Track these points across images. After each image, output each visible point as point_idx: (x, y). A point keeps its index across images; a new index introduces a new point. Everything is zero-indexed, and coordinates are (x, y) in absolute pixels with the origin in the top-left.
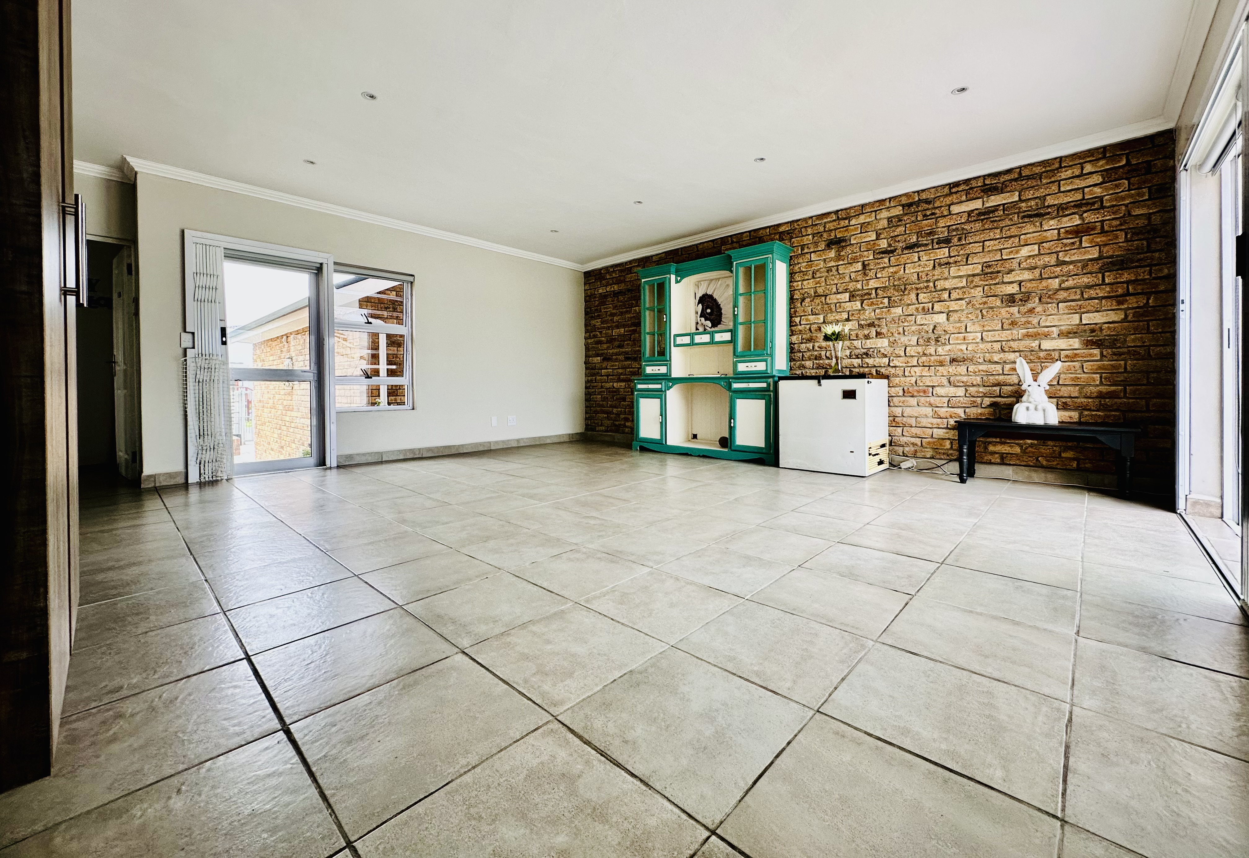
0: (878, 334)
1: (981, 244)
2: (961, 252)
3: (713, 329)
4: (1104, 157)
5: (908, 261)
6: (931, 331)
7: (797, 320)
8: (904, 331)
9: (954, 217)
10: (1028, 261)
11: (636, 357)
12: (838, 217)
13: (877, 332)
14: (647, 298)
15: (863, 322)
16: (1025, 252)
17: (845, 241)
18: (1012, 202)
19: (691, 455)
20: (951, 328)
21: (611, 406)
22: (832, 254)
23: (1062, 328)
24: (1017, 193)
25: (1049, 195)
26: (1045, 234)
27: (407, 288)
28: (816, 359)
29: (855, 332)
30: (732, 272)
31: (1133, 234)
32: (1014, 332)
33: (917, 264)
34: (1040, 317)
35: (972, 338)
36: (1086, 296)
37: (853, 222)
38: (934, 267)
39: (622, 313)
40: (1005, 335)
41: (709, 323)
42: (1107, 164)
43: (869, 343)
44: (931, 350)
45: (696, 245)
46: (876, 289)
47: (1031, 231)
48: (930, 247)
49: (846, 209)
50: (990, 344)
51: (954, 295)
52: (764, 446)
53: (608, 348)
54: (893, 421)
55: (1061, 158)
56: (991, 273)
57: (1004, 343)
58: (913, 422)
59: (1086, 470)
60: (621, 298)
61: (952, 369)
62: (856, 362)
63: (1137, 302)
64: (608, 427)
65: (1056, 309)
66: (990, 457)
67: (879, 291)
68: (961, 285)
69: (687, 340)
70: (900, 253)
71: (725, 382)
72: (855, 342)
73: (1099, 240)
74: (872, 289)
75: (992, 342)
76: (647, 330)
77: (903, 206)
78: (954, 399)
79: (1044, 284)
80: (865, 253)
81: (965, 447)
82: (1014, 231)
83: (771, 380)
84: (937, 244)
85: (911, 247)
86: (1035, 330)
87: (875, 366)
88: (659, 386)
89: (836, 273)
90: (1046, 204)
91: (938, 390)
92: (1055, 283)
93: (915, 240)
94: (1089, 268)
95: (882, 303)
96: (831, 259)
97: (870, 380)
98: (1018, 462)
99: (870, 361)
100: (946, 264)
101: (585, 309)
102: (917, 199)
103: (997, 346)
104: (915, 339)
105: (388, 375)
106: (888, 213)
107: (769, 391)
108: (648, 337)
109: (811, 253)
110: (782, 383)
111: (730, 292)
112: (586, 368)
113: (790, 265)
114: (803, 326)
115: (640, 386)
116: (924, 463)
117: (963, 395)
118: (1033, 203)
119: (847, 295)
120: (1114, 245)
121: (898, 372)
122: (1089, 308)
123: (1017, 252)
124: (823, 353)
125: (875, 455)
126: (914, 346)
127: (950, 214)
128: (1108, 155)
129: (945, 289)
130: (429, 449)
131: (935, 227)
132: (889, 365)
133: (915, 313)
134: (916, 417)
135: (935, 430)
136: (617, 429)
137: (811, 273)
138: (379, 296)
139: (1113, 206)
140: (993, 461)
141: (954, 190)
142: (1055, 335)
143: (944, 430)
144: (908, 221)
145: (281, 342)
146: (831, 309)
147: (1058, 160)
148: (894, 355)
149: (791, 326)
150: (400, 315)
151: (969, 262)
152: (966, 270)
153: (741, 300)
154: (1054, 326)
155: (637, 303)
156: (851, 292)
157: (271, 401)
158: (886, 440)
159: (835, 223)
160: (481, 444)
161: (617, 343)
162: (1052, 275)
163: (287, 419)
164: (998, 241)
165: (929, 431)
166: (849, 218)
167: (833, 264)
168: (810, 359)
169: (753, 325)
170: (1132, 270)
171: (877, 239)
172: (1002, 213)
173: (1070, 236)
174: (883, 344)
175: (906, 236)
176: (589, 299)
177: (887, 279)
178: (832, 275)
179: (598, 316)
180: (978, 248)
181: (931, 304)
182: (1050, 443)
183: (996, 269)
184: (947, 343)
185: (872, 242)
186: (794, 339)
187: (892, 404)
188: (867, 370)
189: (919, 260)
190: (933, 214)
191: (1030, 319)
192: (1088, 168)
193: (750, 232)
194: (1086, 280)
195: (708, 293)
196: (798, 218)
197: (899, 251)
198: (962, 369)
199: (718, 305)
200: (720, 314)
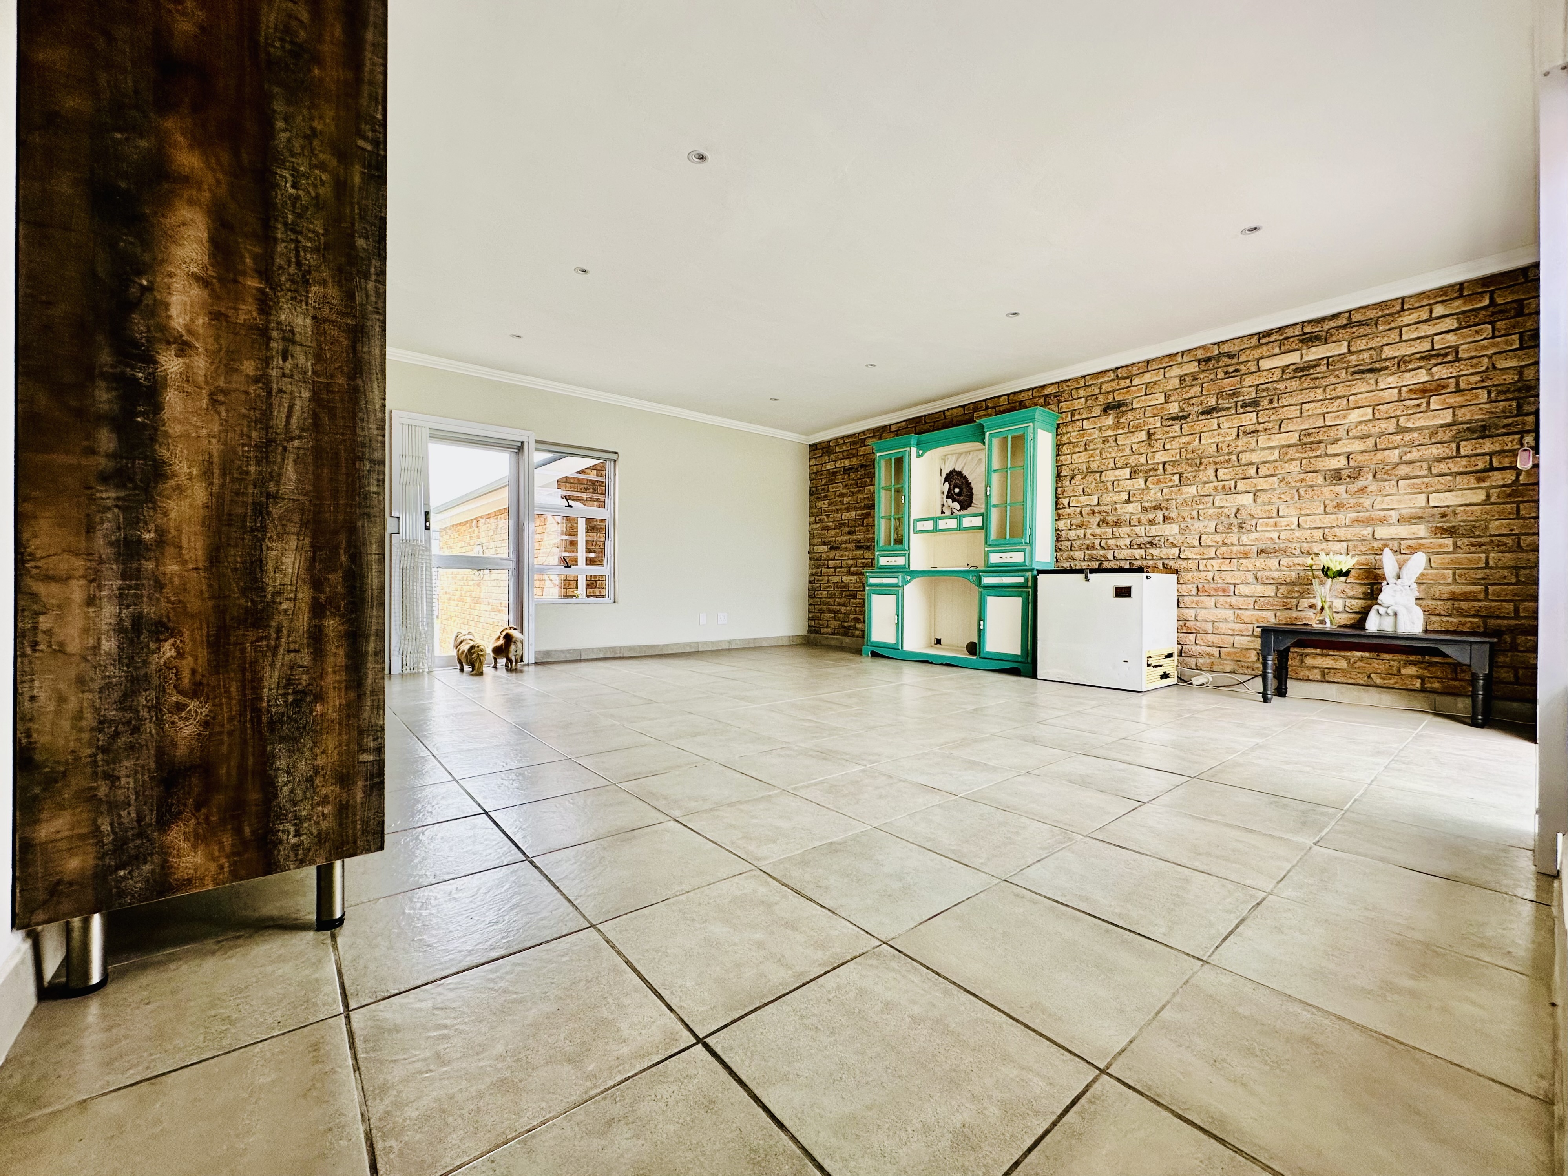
0: (1166, 519)
1: (1298, 407)
2: (1273, 418)
3: (962, 512)
4: (1461, 296)
5: (1205, 429)
6: (1233, 515)
7: (1065, 501)
8: (1199, 515)
9: (1265, 373)
10: (1359, 428)
11: (869, 546)
12: (1117, 376)
13: (1164, 517)
14: (883, 475)
15: (1146, 505)
16: (1355, 416)
17: (1126, 405)
18: (1340, 355)
19: (932, 663)
20: (1259, 512)
21: (839, 605)
22: (1109, 420)
23: (1403, 511)
24: (1345, 344)
25: (1387, 345)
26: (1381, 393)
27: (610, 466)
28: (1088, 549)
29: (1137, 516)
30: (984, 443)
31: (1499, 393)
32: (1341, 516)
34: (1375, 497)
35: (1286, 524)
36: (1435, 471)
37: (1136, 381)
38: (1238, 435)
39: (853, 493)
40: (1328, 520)
41: (957, 506)
42: (1465, 304)
43: (1154, 530)
44: (1233, 538)
45: (944, 411)
46: (1164, 463)
47: (1363, 390)
48: (1233, 411)
49: (1127, 366)
50: (1309, 531)
51: (1263, 471)
52: (1019, 653)
53: (836, 535)
54: (1184, 627)
55: (1403, 299)
56: (1312, 443)
57: (1326, 530)
58: (1209, 627)
59: (1434, 692)
60: (853, 476)
61: (1260, 562)
62: (1139, 553)
63: (1504, 479)
64: (835, 629)
65: (1395, 488)
66: (1307, 673)
67: (1167, 466)
68: (1273, 458)
69: (929, 525)
70: (1195, 419)
71: (975, 575)
72: (1137, 529)
73: (1452, 400)
74: (1158, 464)
75: (1310, 528)
76: (882, 514)
77: (1199, 361)
78: (1262, 599)
79: (1380, 456)
80: (1151, 420)
81: (1270, 658)
82: (1341, 390)
83: (1029, 575)
84: (1242, 407)
85: (1208, 412)
86: (1367, 514)
87: (1161, 559)
88: (894, 581)
89: (1114, 444)
90: (1384, 357)
91: (1241, 589)
92: (1394, 456)
93: (1214, 403)
94: (1440, 436)
95: (1171, 480)
96: (1109, 428)
97: (1149, 574)
98: (1344, 680)
99: (1155, 552)
100: (1253, 432)
101: (810, 488)
102: (1216, 352)
103: (1318, 534)
104: (1212, 525)
105: (587, 565)
106: (1179, 370)
107: (1027, 587)
108: (883, 523)
109: (1083, 420)
110: (1041, 577)
111: (983, 468)
112: (810, 559)
113: (1057, 435)
114: (1072, 509)
115: (872, 580)
116: (1223, 679)
117: (1273, 594)
118: (1366, 355)
120: (1473, 407)
121: (1190, 566)
122: (1439, 487)
123: (1345, 417)
124: (1097, 542)
125: (1157, 666)
126: (1212, 534)
127: (1259, 371)
128: (1465, 293)
129: (1252, 464)
131: (1238, 386)
132: (1179, 557)
133: (1213, 493)
134: (1213, 622)
135: (1237, 638)
136: (846, 631)
137: (1083, 444)
138: (579, 476)
139: (1472, 358)
140: (1311, 678)
141: (1263, 341)
142: (1394, 520)
143: (1249, 639)
144: (1206, 380)
145: (471, 527)
146: (1107, 488)
147: (1400, 301)
148: (1186, 545)
149: (1057, 509)
150: (602, 497)
151: (1282, 430)
152: (1279, 440)
153: (995, 478)
154: (1392, 509)
155: (871, 481)
156: (1132, 467)
157: (458, 593)
158: (1174, 649)
159: (1113, 384)
160: (687, 644)
161: (847, 529)
162: (1391, 446)
163: (476, 613)
164: (1320, 403)
165: (1230, 639)
166: (1130, 377)
167: (1109, 433)
168: (1081, 550)
169: (1008, 507)
170: (1496, 439)
171: (1166, 402)
172: (1325, 368)
173: (1414, 396)
174: (1171, 530)
175: (1202, 398)
176: (814, 476)
177: (1178, 451)
178: (1110, 447)
179: (826, 496)
180: (1294, 412)
181: (1233, 483)
182: (1386, 656)
183: (1318, 439)
184: (1253, 529)
185: (1159, 406)
186: (1061, 525)
187: (1182, 605)
188: (1151, 562)
189: (1219, 427)
190: (1237, 370)
191: (1361, 500)
192: (1439, 310)
193: (1008, 395)
194: (1436, 451)
195: (957, 469)
196: (1068, 378)
197: (1193, 417)
198: (1273, 562)
199: (968, 485)
200: (971, 495)
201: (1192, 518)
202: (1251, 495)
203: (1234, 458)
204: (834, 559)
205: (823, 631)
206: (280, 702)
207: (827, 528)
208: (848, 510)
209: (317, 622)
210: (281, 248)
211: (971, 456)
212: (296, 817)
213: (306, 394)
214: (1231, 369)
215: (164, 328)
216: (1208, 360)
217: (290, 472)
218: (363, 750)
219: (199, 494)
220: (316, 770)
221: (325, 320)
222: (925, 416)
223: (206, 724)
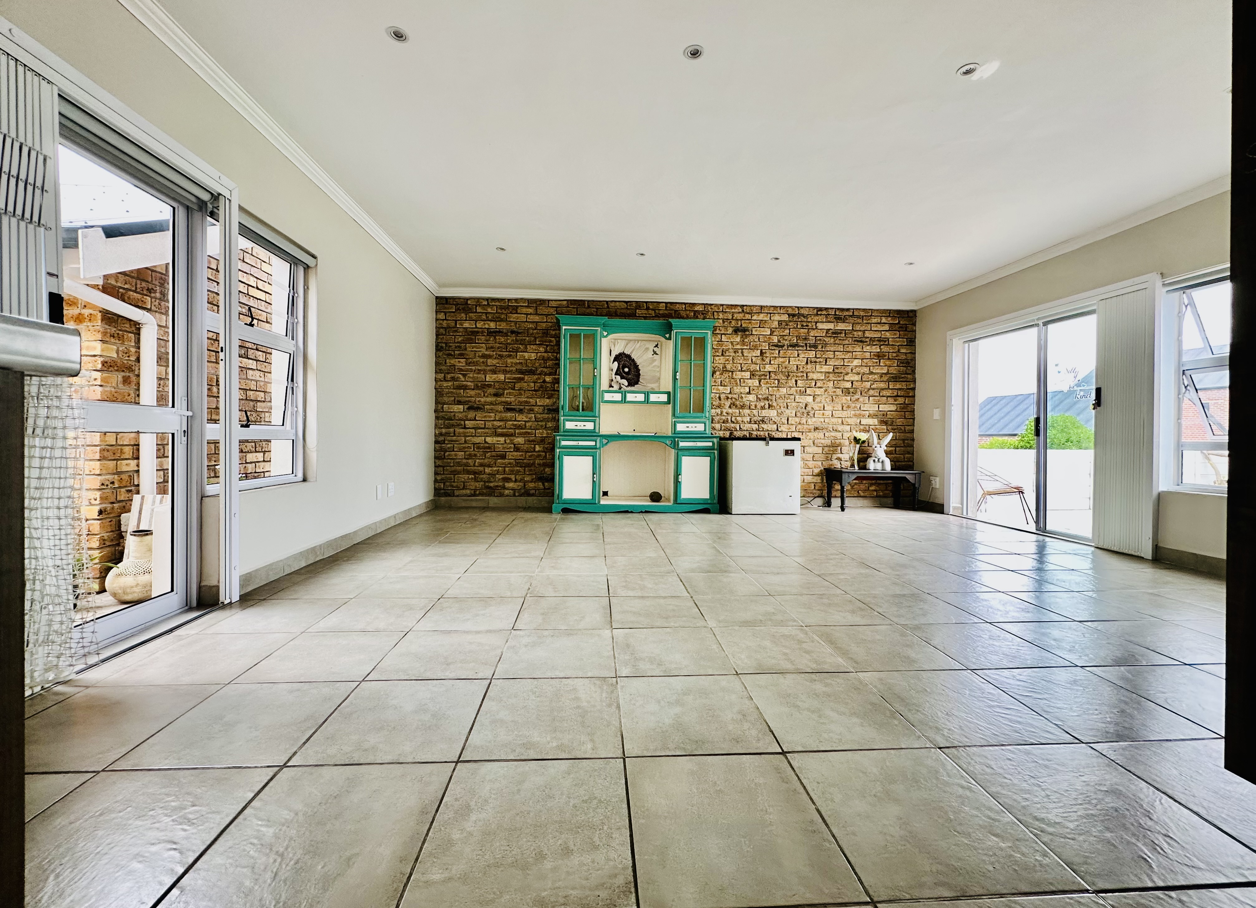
6: (804, 407)
9: (820, 330)
12: (743, 311)
16: (855, 362)
17: (749, 330)
18: (849, 330)
19: (632, 512)
20: (816, 407)
22: (738, 339)
23: (871, 412)
24: (852, 325)
25: (867, 330)
26: (865, 353)
29: (754, 403)
31: (900, 363)
32: (849, 412)
33: (796, 359)
34: (861, 404)
35: (827, 414)
36: (881, 394)
37: (755, 318)
39: (501, 356)
40: (844, 414)
42: (891, 320)
43: (764, 413)
44: (804, 421)
47: (858, 350)
48: (805, 348)
49: (749, 306)
51: (818, 385)
52: (708, 497)
53: (479, 395)
56: (838, 373)
57: (843, 419)
60: (501, 339)
62: (755, 426)
65: (868, 400)
67: (771, 374)
68: (822, 378)
69: (617, 397)
70: (787, 348)
71: (669, 440)
72: (754, 411)
73: (888, 362)
74: (766, 372)
75: (837, 417)
76: (568, 383)
77: (790, 315)
79: (863, 383)
80: (763, 343)
82: (850, 349)
83: (714, 440)
84: (809, 347)
85: (793, 346)
86: (858, 412)
87: (768, 431)
88: (593, 443)
89: (741, 355)
93: (796, 341)
95: (773, 383)
96: (738, 343)
99: (765, 426)
100: (814, 362)
102: (799, 312)
106: (779, 317)
112: (437, 418)
115: (564, 443)
116: (823, 500)
118: (859, 333)
119: (749, 373)
120: (895, 367)
122: (883, 401)
123: (851, 362)
124: (729, 418)
127: (818, 328)
128: (891, 315)
129: (813, 379)
131: (808, 335)
132: (777, 430)
137: (720, 351)
139: (893, 345)
140: (854, 495)
141: (819, 313)
144: (792, 327)
146: (736, 383)
148: (781, 422)
151: (826, 363)
153: (680, 366)
154: (867, 410)
159: (741, 315)
161: (491, 391)
162: (867, 379)
164: (841, 352)
166: (752, 313)
167: (739, 347)
169: (692, 390)
171: (771, 334)
172: (844, 335)
173: (875, 357)
174: (773, 413)
175: (790, 337)
177: (777, 366)
178: (738, 356)
179: (461, 355)
180: (831, 355)
181: (804, 389)
183: (841, 371)
184: (813, 416)
185: (767, 336)
189: (799, 356)
190: (807, 326)
191: (856, 405)
194: (882, 385)
196: (712, 303)
199: (636, 367)
200: (638, 375)
201: (784, 407)
202: (813, 397)
203: (805, 375)
204: (475, 420)
205: (456, 493)
207: (465, 388)
208: (494, 372)
211: (639, 345)
214: (805, 324)
216: (794, 315)
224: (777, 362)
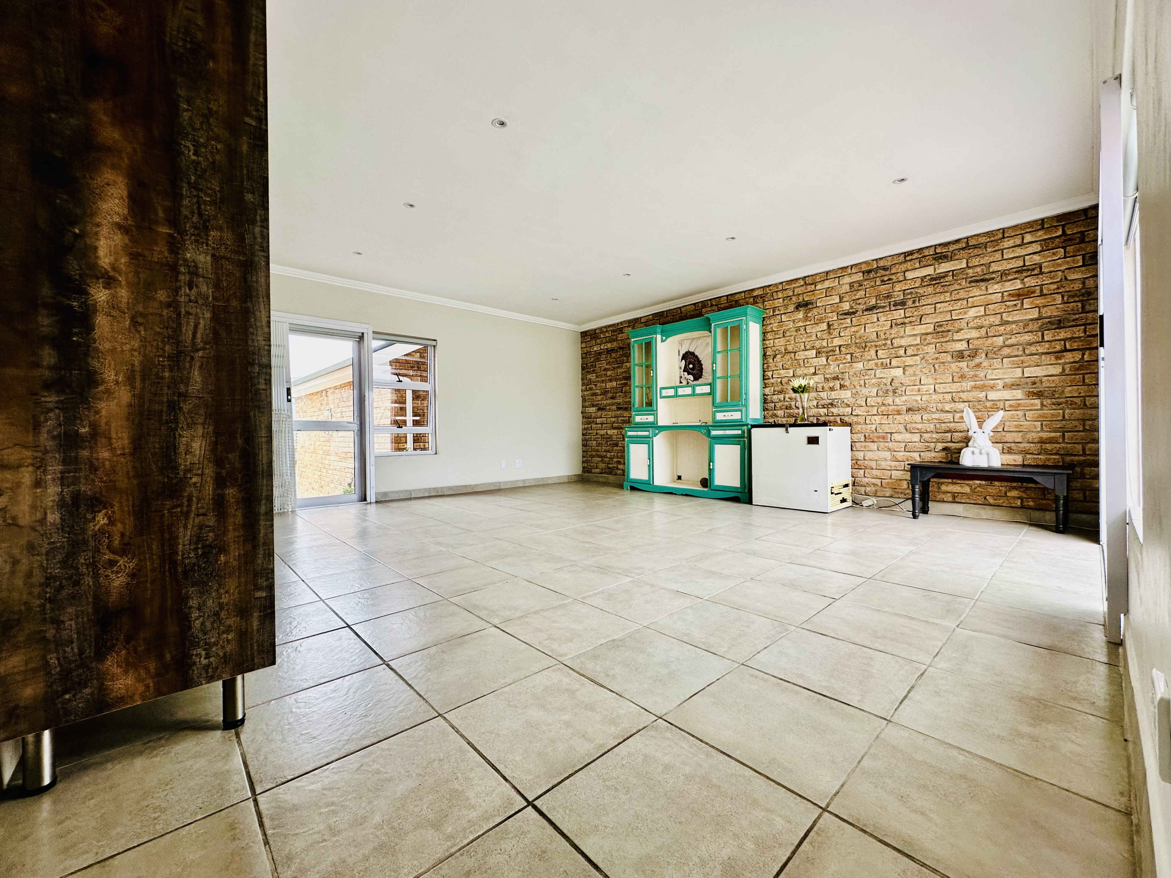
0: (842, 386)
1: (933, 306)
2: (915, 313)
3: (695, 382)
4: (1043, 228)
5: (868, 322)
6: (889, 383)
7: (770, 374)
8: (865, 383)
9: (909, 282)
10: (975, 321)
11: (627, 407)
12: (805, 283)
14: (636, 355)
15: (828, 376)
16: (972, 312)
17: (812, 304)
18: (961, 269)
19: (675, 494)
20: (907, 381)
21: (605, 451)
22: (800, 315)
23: (1007, 380)
24: (965, 261)
25: (994, 262)
26: (989, 297)
27: (430, 350)
28: (787, 409)
29: (822, 385)
30: (710, 332)
31: (1069, 296)
32: (964, 384)
33: (876, 324)
34: (987, 371)
35: (925, 390)
36: (1027, 352)
37: (819, 287)
38: (891, 326)
39: (614, 368)
40: (955, 387)
41: (691, 377)
42: (1045, 234)
43: (833, 395)
44: (889, 400)
45: (680, 308)
46: (840, 346)
47: (977, 294)
48: (888, 309)
49: (812, 276)
50: (942, 395)
51: (910, 352)
52: (739, 486)
53: (602, 399)
54: (856, 465)
55: (1004, 229)
56: (943, 332)
57: (954, 394)
58: (873, 464)
59: (1030, 508)
60: (614, 355)
61: (908, 417)
62: (823, 411)
63: (1074, 357)
64: (602, 469)
65: (1001, 364)
66: (943, 496)
67: (842, 348)
68: (916, 343)
69: (671, 392)
70: (861, 314)
71: (705, 429)
72: (821, 394)
73: (1038, 302)
74: (836, 346)
75: (943, 393)
76: (637, 384)
77: (863, 273)
78: (910, 444)
79: (990, 341)
80: (830, 315)
81: (917, 487)
82: (962, 294)
83: (745, 428)
84: (894, 306)
85: (870, 309)
86: (982, 383)
87: (839, 415)
88: (647, 433)
89: (804, 332)
90: (991, 270)
91: (896, 437)
92: (1000, 341)
93: (874, 303)
94: (1030, 328)
95: (845, 359)
96: (800, 320)
97: (831, 427)
98: (968, 501)
99: (835, 410)
100: (902, 324)
101: (582, 364)
102: (875, 266)
103: (948, 397)
104: (875, 391)
105: (414, 425)
106: (849, 279)
107: (744, 437)
108: (637, 390)
109: (781, 314)
110: (754, 430)
111: (710, 349)
112: (583, 417)
113: (763, 325)
114: (775, 379)
115: (630, 433)
116: (884, 501)
117: (918, 440)
118: (979, 269)
119: (814, 352)
120: (1053, 307)
121: (860, 420)
122: (1031, 363)
123: (965, 313)
124: (793, 403)
125: (837, 494)
126: (874, 397)
127: (905, 280)
128: (1046, 226)
129: (901, 347)
130: (449, 488)
131: (891, 291)
132: (852, 414)
133: (875, 368)
134: (877, 461)
135: (893, 472)
136: (610, 471)
137: (781, 332)
138: (406, 358)
139: (1051, 272)
140: (945, 500)
141: (908, 258)
142: (1000, 387)
143: (902, 472)
144: (868, 286)
145: (322, 396)
146: (799, 365)
147: (1001, 231)
148: (856, 405)
149: (764, 379)
150: (424, 374)
151: (922, 322)
152: (920, 329)
153: (719, 357)
154: (999, 379)
155: (628, 359)
156: (817, 349)
157: (312, 447)
158: (850, 481)
159: (802, 288)
160: (492, 484)
161: (610, 395)
162: (997, 334)
163: (327, 462)
164: (948, 303)
165: (888, 473)
166: (815, 284)
167: (801, 324)
168: (781, 409)
169: (729, 379)
170: (1067, 329)
171: (840, 302)
172: (951, 278)
173: (1012, 299)
174: (846, 395)
175: (866, 299)
176: (585, 355)
177: (850, 337)
178: (801, 334)
179: (594, 371)
180: (929, 309)
181: (888, 360)
182: (996, 483)
183: (947, 329)
184: (904, 394)
185: (835, 305)
186: (767, 391)
187: (854, 449)
188: (832, 418)
189: (878, 320)
190: (889, 279)
191: (978, 373)
192: (1028, 238)
193: (727, 296)
194: (1027, 337)
195: (690, 350)
196: (770, 284)
197: (860, 313)
198: (917, 417)
199: (699, 362)
200: (701, 370)
201: (861, 386)
202: (901, 369)
203: (889, 342)
204: (601, 417)
205: (593, 471)
206: (192, 555)
207: (595, 394)
208: (610, 381)
209: (220, 492)
210: (186, 202)
211: (700, 341)
212: (206, 644)
213: (208, 315)
214: (886, 278)
215: (93, 266)
216: (869, 272)
217: (196, 375)
218: (258, 588)
219: (124, 395)
220: (221, 606)
221: (222, 258)
222: (667, 311)
223: (133, 575)
224: (847, 332)
